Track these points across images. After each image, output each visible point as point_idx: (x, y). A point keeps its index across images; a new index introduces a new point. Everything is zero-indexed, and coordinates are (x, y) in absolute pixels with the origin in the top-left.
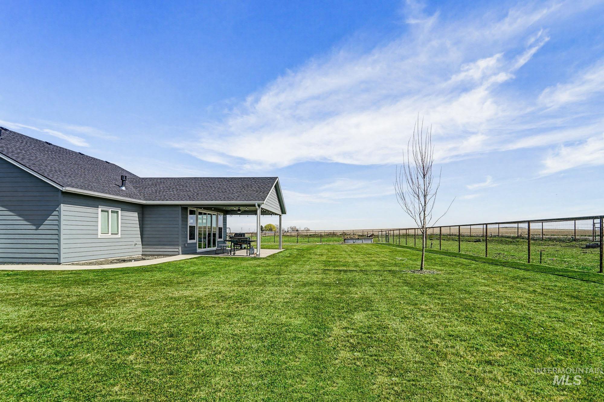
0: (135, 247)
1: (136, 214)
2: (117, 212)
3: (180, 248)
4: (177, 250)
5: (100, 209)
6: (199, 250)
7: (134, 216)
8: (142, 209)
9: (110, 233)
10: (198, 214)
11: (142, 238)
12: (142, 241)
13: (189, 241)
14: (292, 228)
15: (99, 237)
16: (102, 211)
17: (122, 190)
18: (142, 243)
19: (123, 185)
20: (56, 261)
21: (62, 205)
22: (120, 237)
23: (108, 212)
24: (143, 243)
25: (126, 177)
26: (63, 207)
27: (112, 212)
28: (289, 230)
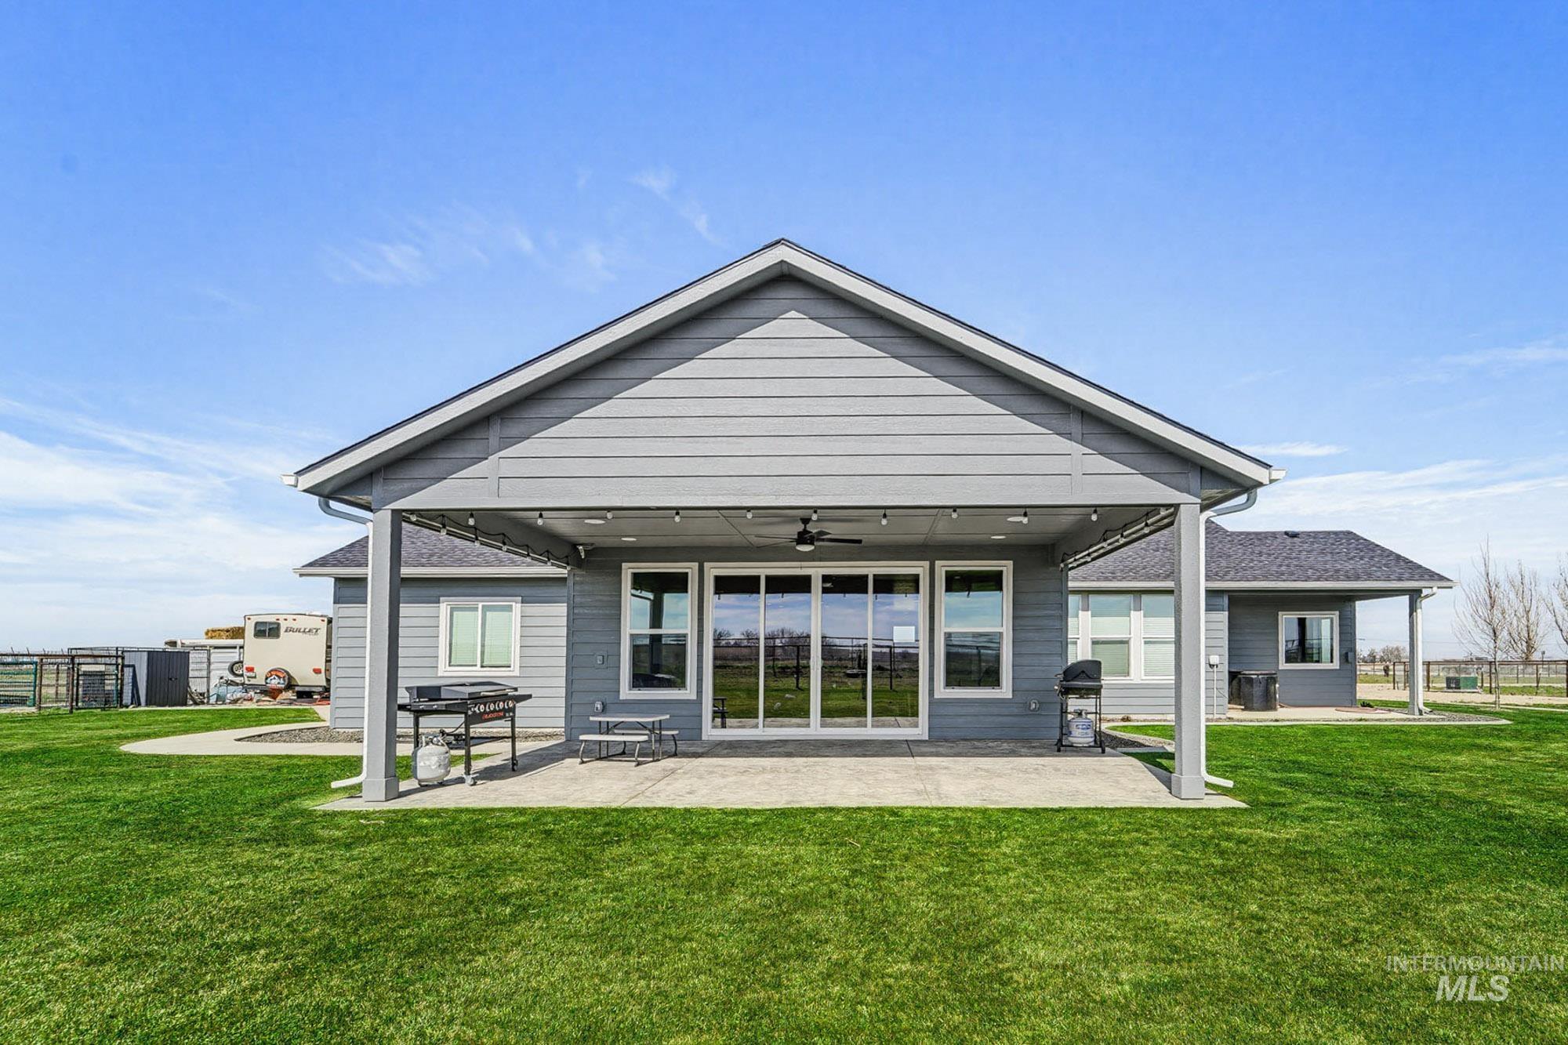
2: (509, 609)
5: (444, 607)
6: (715, 732)
9: (479, 663)
10: (708, 585)
15: (440, 674)
16: (453, 609)
22: (515, 674)
23: (475, 609)
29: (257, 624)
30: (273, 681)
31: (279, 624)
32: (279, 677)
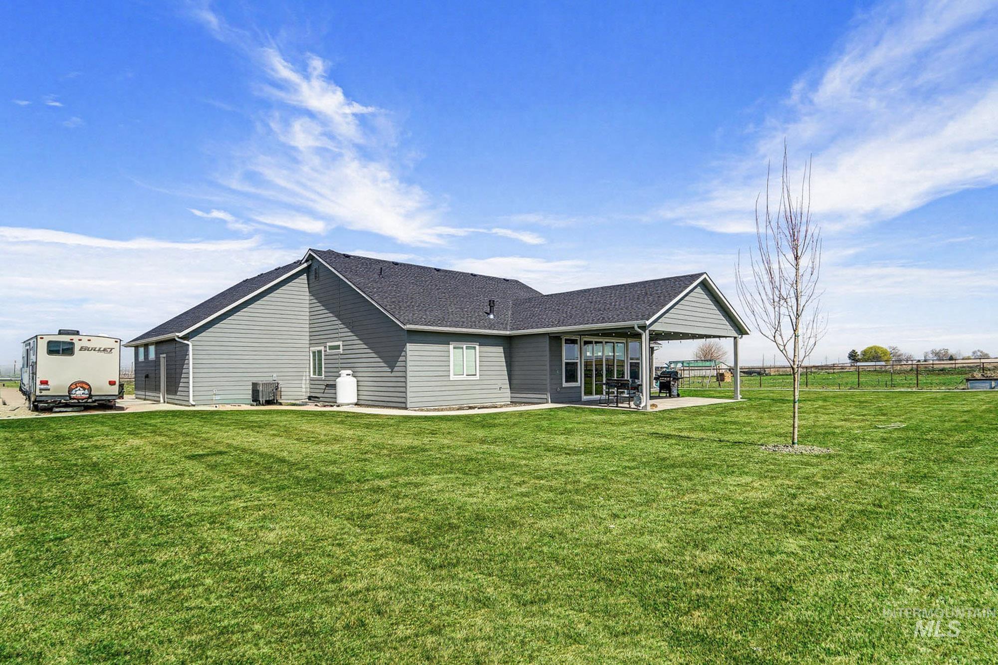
0: (500, 392)
1: (500, 349)
2: (475, 348)
3: (549, 395)
4: (544, 396)
5: (451, 347)
6: (585, 398)
7: (497, 353)
8: (508, 342)
9: (465, 374)
10: (582, 344)
11: (510, 379)
12: (510, 384)
13: (565, 385)
14: (937, 354)
15: (451, 379)
16: (454, 348)
17: (490, 319)
18: (510, 386)
19: (491, 312)
20: (403, 405)
21: (408, 344)
22: (478, 379)
23: (462, 348)
24: (512, 387)
25: (494, 301)
26: (409, 347)
27: (467, 348)
28: (928, 358)
29: (49, 343)
30: (78, 392)
31: (73, 344)
32: (84, 389)
